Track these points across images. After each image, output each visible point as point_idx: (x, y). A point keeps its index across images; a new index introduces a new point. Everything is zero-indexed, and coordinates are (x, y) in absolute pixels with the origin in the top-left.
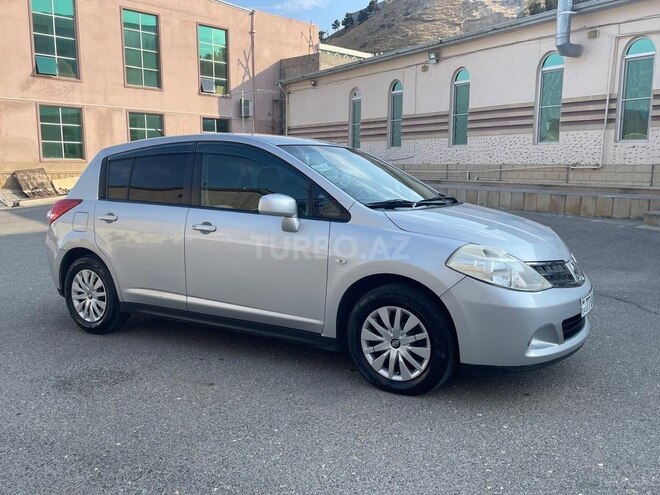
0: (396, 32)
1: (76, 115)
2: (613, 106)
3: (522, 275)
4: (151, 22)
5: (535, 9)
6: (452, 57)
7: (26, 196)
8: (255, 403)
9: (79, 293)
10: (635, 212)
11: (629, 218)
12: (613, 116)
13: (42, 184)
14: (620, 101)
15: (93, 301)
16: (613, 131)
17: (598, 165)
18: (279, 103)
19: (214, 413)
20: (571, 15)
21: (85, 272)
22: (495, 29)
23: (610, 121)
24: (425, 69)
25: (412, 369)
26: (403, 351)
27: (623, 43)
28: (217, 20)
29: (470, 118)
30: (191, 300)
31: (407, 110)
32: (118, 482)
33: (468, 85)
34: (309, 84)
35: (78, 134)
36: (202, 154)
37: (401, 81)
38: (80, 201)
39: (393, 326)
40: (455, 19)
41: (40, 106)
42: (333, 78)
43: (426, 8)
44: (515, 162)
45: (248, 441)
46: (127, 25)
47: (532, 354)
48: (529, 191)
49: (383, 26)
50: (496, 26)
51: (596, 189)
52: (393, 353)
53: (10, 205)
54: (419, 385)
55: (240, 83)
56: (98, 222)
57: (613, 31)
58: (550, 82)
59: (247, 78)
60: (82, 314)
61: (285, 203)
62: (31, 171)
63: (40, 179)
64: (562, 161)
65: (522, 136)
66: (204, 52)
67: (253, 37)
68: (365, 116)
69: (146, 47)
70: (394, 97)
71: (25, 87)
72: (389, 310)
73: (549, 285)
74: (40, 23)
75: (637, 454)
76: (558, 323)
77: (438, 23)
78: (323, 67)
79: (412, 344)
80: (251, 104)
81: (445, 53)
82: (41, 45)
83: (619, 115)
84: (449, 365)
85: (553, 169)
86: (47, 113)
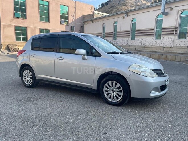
0: (116, 8)
1: (25, 29)
2: (177, 30)
3: (149, 73)
4: (47, 4)
5: (155, 2)
6: (132, 15)
7: (11, 52)
8: (73, 107)
9: (25, 76)
10: (182, 60)
11: (180, 61)
12: (176, 32)
13: (15, 48)
14: (179, 28)
15: (29, 79)
16: (176, 37)
17: (172, 46)
18: (82, 27)
19: (62, 109)
20: (165, 3)
21: (27, 70)
22: (144, 7)
23: (176, 34)
24: (124, 18)
25: (118, 99)
26: (115, 93)
27: (180, 12)
28: (66, 4)
29: (136, 32)
30: (56, 79)
31: (118, 30)
32: (34, 126)
33: (136, 23)
34: (91, 22)
35: (26, 34)
36: (60, 37)
37: (117, 21)
38: (26, 51)
39: (112, 87)
40: (133, 5)
41: (15, 26)
42: (97, 20)
43: (125, 2)
44: (148, 45)
45: (71, 117)
46: (40, 4)
47: (152, 95)
48: (152, 53)
49: (112, 7)
50: (144, 6)
51: (171, 53)
52: (112, 94)
53: (6, 54)
54: (119, 103)
55: (72, 21)
56: (30, 56)
57: (177, 8)
58: (159, 22)
59: (74, 20)
60: (25, 82)
61: (83, 51)
62: (12, 45)
63: (15, 47)
64: (162, 45)
65: (150, 38)
66: (62, 12)
67: (75, 9)
68: (106, 31)
69: (45, 10)
70: (115, 26)
71: (11, 21)
72: (112, 82)
73: (157, 76)
74: (16, 3)
75: (180, 123)
76: (159, 86)
77: (128, 6)
78: (95, 17)
79: (118, 92)
80: (74, 27)
81: (130, 14)
82: (16, 9)
83: (178, 32)
84: (128, 98)
85: (159, 47)
86: (17, 29)
